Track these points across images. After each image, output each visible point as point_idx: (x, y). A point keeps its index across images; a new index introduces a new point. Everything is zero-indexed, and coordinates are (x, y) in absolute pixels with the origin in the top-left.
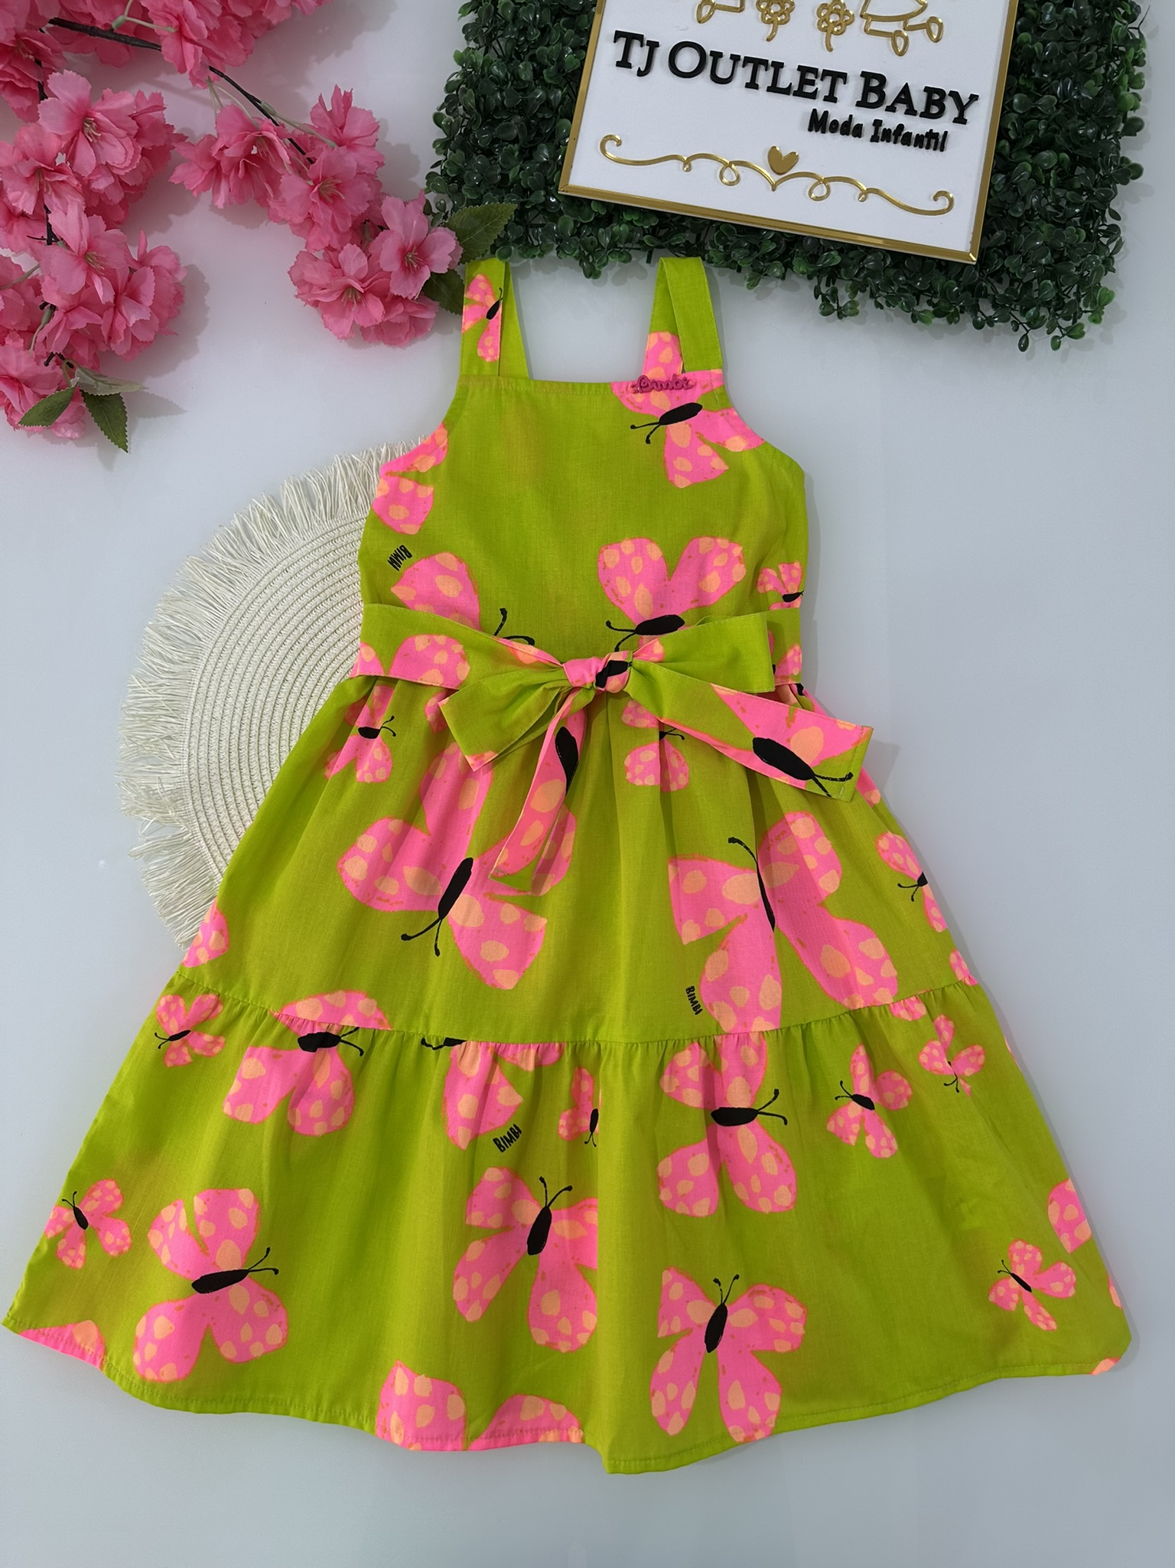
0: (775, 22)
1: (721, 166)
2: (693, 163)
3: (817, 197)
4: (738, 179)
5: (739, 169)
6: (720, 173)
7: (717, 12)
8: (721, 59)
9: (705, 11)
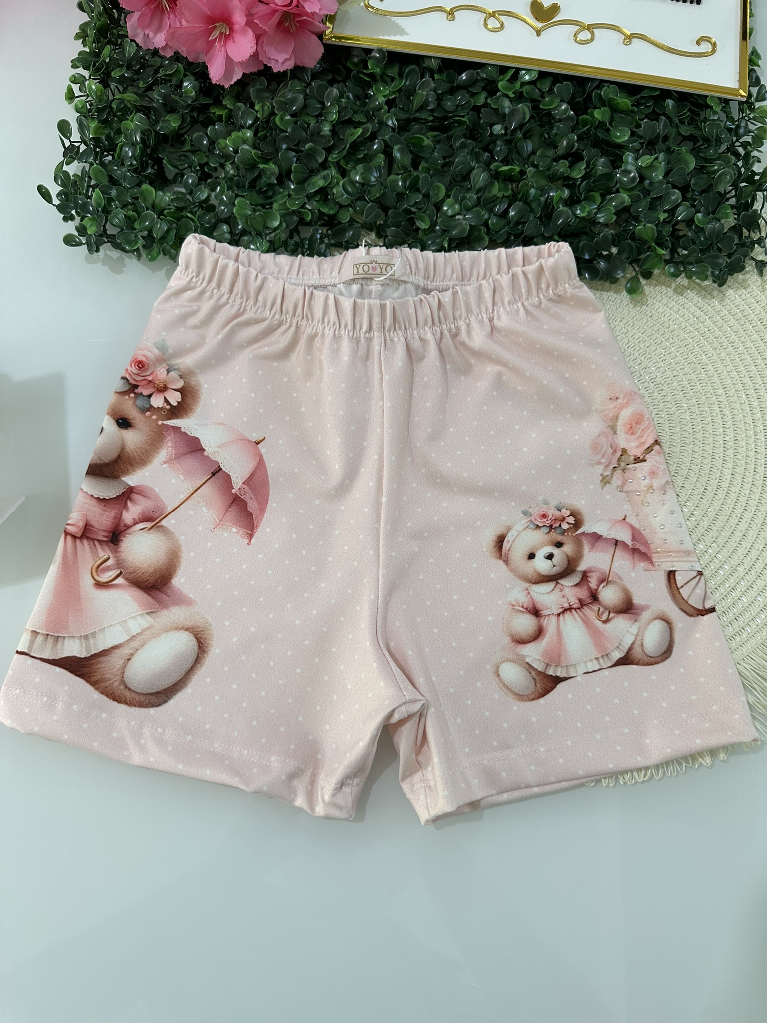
1: (485, 16)
2: (456, 13)
3: (582, 41)
4: (502, 25)
5: (503, 18)
6: (485, 20)
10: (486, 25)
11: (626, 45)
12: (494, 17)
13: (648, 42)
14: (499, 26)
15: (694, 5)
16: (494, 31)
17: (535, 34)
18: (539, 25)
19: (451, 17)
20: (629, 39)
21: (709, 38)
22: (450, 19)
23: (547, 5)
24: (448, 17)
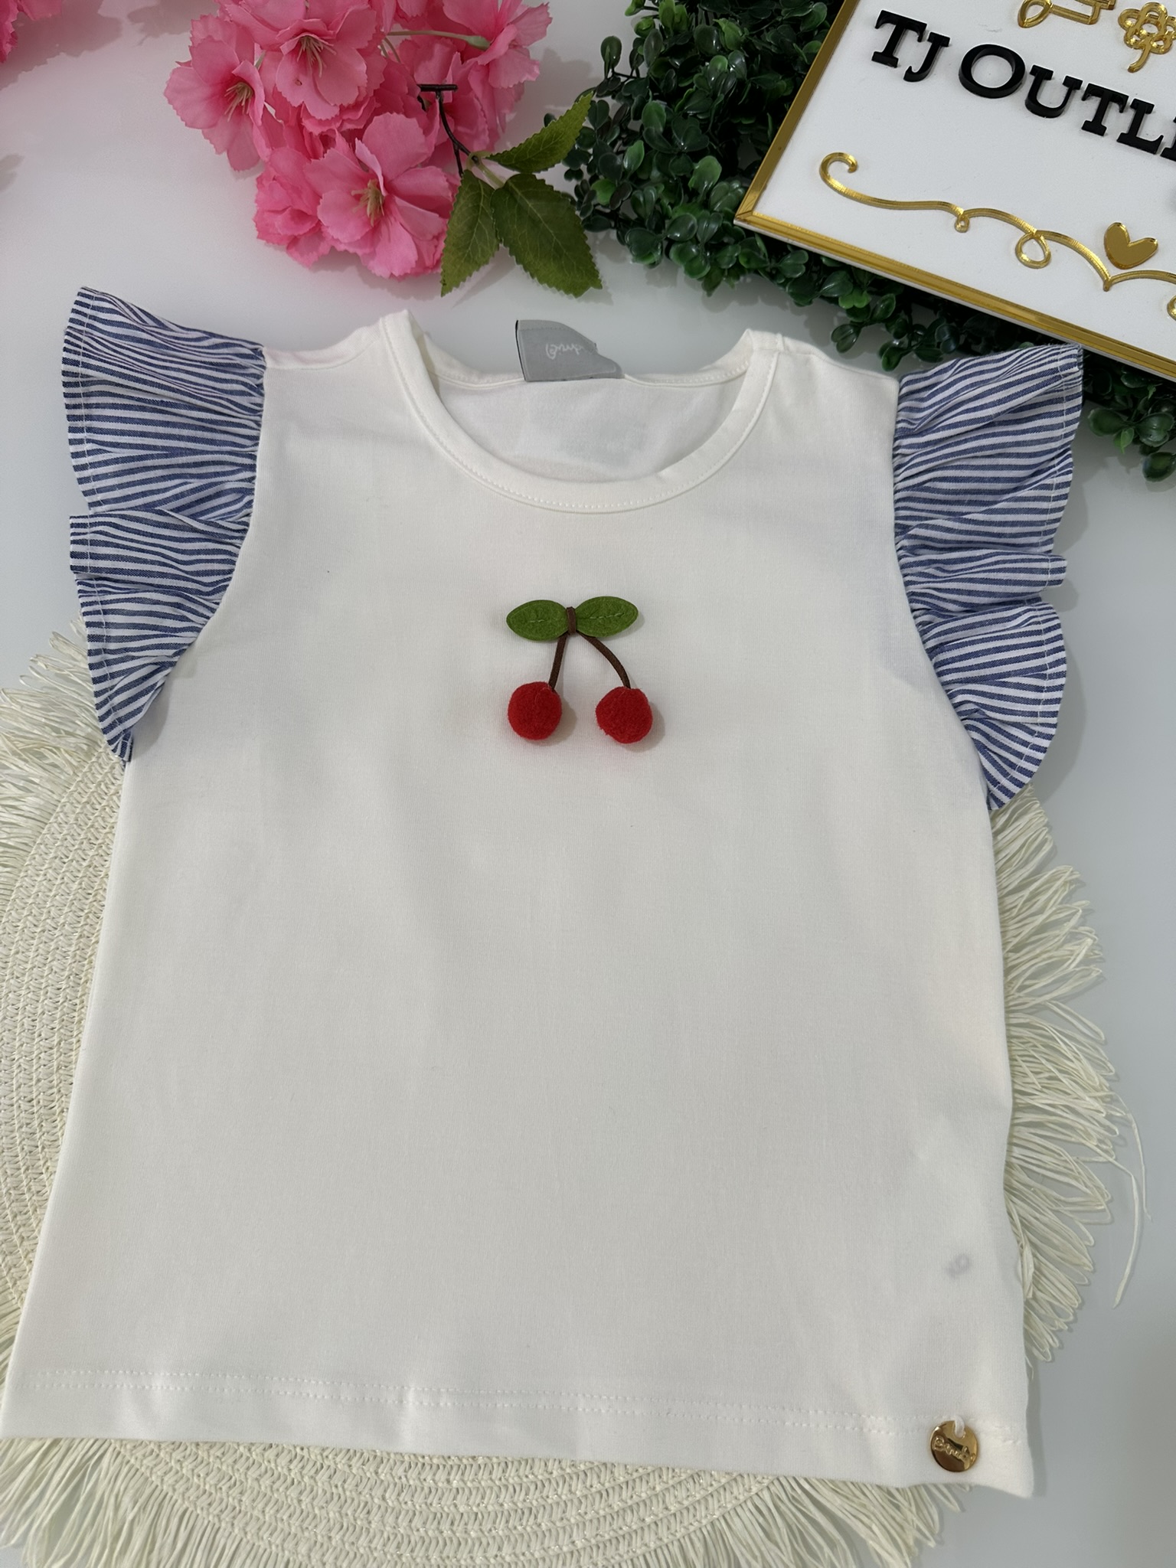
0: (1148, 49)
1: (1023, 234)
2: (973, 221)
4: (1047, 259)
5: (1051, 246)
6: (1020, 244)
7: (1051, 16)
8: (1049, 81)
9: (1034, 12)
10: (1018, 251)
12: (1038, 239)
14: (1041, 258)
16: (1033, 265)
17: (1102, 286)
18: (1112, 271)
19: (963, 223)
22: (959, 226)
23: (1136, 236)
24: (957, 223)
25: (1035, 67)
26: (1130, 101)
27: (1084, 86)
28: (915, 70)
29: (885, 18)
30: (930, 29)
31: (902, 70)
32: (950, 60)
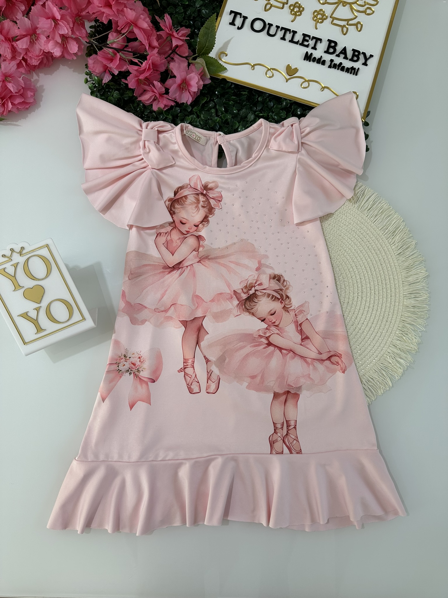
0: (296, 15)
1: (266, 69)
2: (255, 67)
3: (304, 87)
4: (273, 75)
5: (274, 72)
6: (266, 72)
7: (273, 8)
8: (272, 27)
9: (268, 7)
10: (266, 74)
11: (322, 91)
12: (270, 70)
13: (331, 91)
14: (272, 75)
15: (355, 75)
16: (270, 77)
17: (286, 81)
18: (288, 77)
19: (253, 68)
20: (323, 88)
21: (356, 92)
22: (252, 69)
23: (293, 68)
24: (251, 68)
25: (268, 23)
26: (291, 30)
27: (281, 27)
28: (240, 27)
29: (232, 12)
30: (244, 14)
31: (237, 27)
32: (248, 22)
